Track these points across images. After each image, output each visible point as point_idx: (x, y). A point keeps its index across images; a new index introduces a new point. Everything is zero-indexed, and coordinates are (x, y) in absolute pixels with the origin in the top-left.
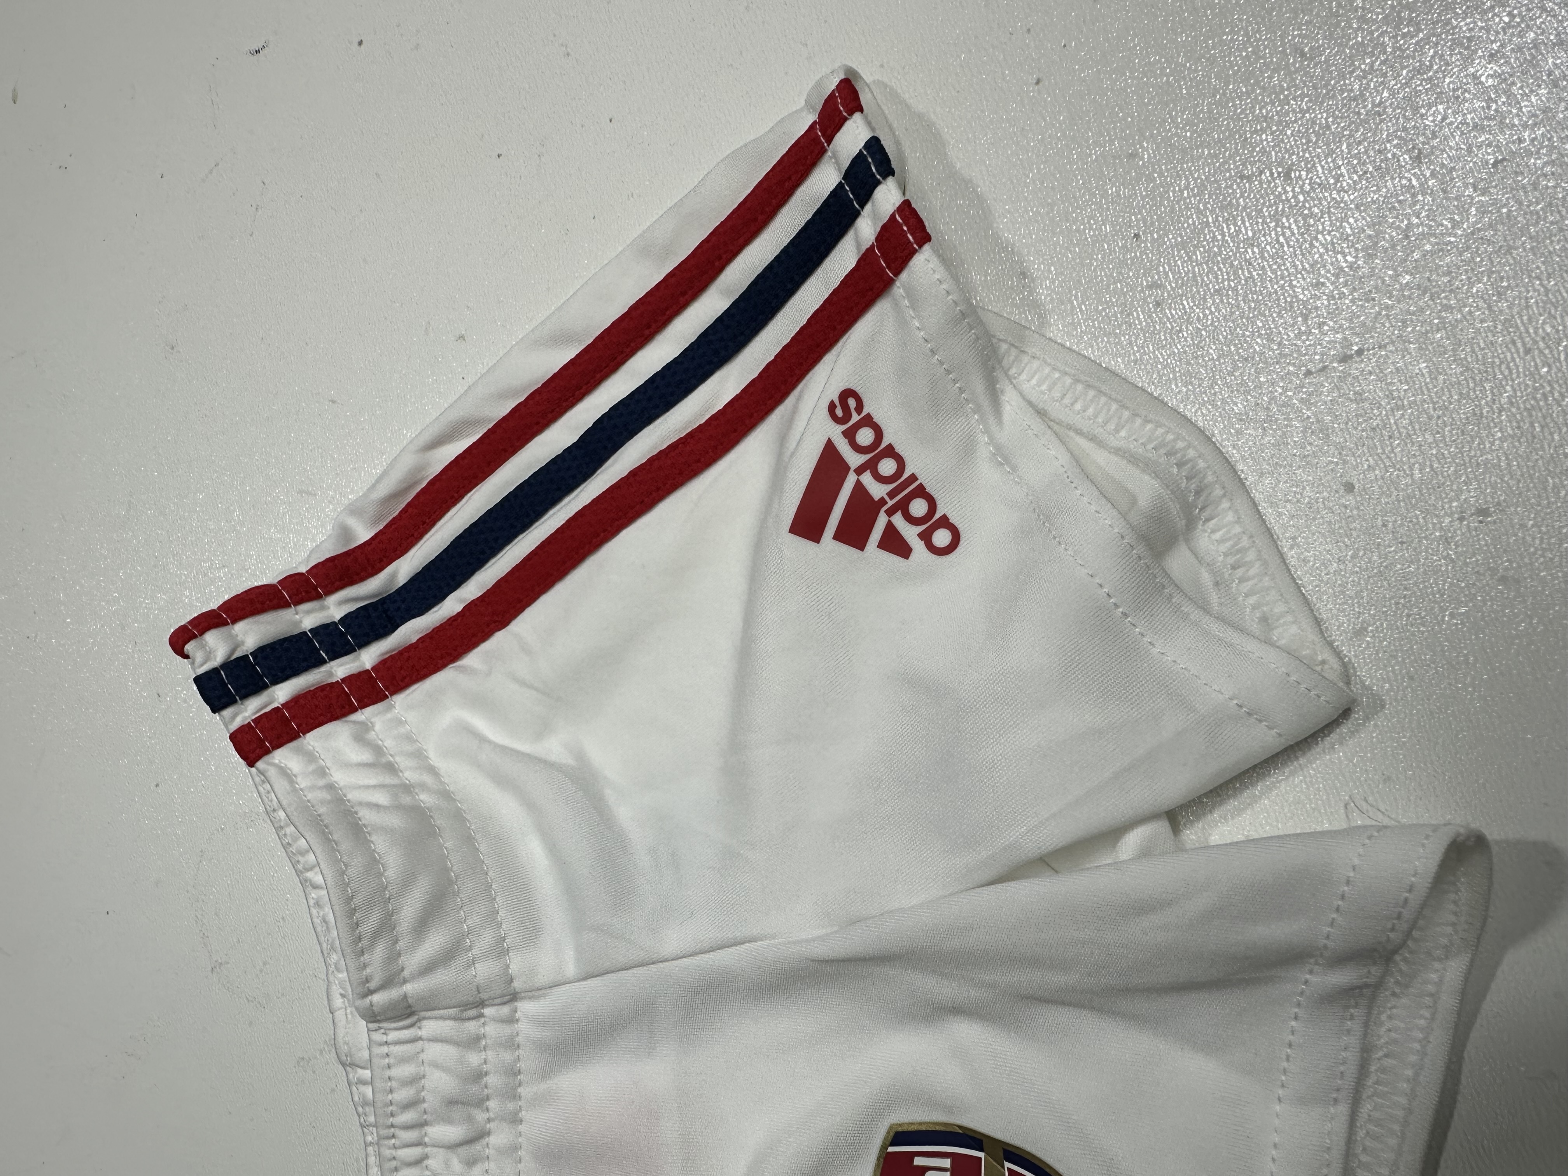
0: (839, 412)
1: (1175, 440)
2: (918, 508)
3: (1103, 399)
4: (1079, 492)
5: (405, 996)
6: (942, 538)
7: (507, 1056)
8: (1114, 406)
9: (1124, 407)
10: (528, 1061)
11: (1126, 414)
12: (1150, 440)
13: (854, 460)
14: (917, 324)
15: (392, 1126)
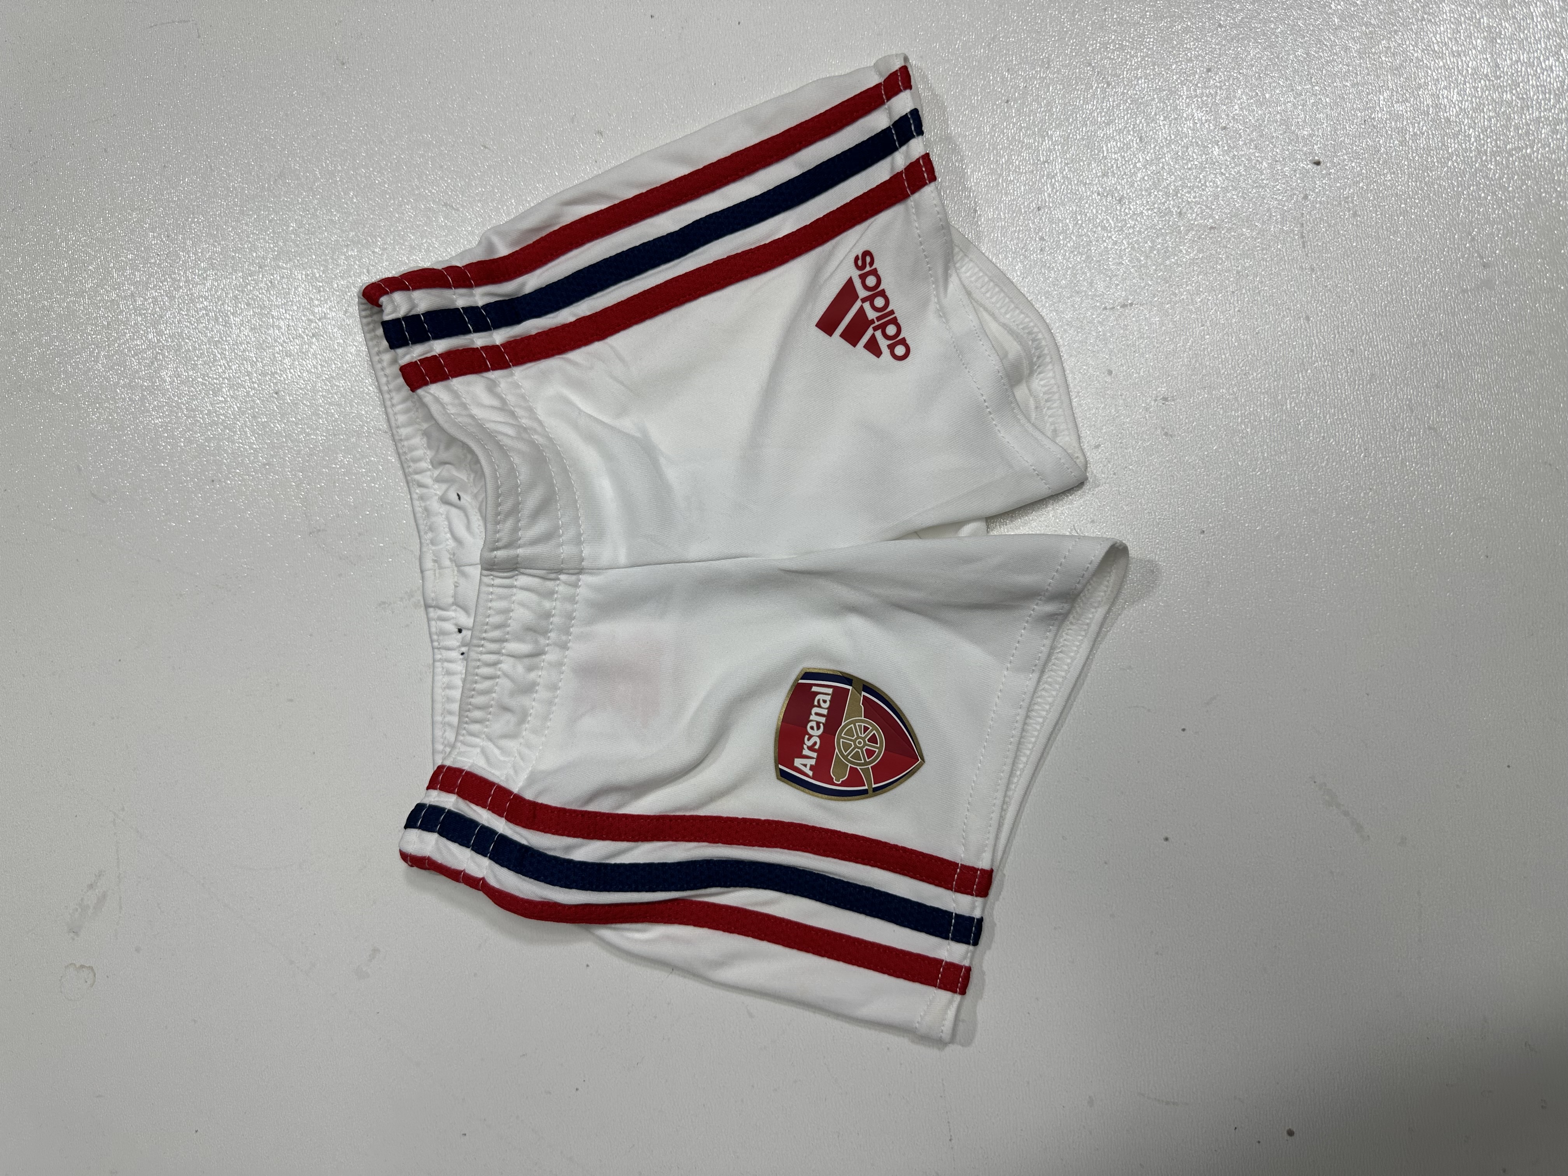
0: (860, 263)
1: (1033, 327)
2: (891, 330)
3: (1002, 295)
4: (981, 343)
5: (518, 556)
6: (900, 350)
7: (568, 607)
8: (1007, 300)
9: (1012, 302)
10: (580, 611)
11: (1012, 306)
12: (1021, 323)
13: (862, 293)
14: (917, 225)
15: (484, 639)
